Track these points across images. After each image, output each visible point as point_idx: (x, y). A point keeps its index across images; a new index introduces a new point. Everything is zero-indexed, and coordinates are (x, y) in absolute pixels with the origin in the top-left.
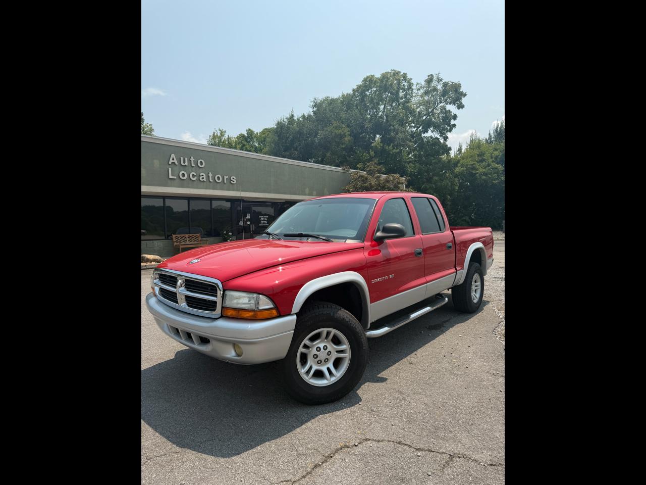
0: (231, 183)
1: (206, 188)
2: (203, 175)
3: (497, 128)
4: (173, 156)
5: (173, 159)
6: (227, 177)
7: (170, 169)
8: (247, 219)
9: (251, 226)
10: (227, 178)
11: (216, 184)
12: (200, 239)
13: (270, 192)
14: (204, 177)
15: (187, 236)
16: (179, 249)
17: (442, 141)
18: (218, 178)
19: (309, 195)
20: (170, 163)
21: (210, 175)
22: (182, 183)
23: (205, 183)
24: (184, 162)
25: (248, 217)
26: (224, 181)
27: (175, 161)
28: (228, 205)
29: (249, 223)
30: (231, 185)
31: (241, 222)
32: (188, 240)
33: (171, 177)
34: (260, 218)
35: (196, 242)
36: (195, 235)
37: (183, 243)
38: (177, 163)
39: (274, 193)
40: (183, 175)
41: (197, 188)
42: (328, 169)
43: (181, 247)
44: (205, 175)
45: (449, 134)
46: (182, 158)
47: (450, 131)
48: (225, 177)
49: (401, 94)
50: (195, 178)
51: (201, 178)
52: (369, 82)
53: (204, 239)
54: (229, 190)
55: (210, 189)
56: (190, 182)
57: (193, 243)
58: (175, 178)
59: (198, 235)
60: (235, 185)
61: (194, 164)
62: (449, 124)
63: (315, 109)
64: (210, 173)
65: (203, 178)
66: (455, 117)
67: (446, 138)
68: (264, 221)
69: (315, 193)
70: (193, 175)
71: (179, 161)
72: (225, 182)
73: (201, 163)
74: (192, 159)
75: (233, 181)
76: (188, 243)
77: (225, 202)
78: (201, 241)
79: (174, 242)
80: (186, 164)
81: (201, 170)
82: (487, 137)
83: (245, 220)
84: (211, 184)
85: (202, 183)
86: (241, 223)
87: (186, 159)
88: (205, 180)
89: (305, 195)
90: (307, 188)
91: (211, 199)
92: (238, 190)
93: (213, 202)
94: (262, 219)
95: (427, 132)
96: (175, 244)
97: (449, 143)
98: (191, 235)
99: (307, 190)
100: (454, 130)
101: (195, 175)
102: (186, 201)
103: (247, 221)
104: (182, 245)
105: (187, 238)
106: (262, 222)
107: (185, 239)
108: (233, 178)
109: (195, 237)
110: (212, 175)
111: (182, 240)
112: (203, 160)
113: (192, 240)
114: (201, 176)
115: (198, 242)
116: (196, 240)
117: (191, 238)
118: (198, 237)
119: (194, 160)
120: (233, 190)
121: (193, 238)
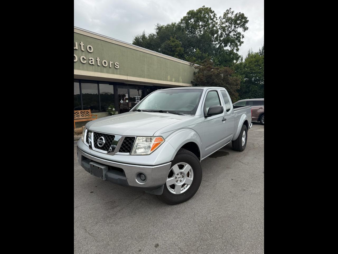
0: (115, 68)
2: (92, 60)
6: (112, 62)
8: (126, 98)
9: (129, 103)
10: (112, 63)
11: (103, 67)
12: (90, 114)
13: (144, 77)
14: (93, 61)
15: (79, 111)
17: (235, 51)
18: (105, 62)
21: (98, 60)
23: (94, 66)
24: (75, 46)
26: (110, 66)
30: (115, 70)
31: (122, 100)
32: (80, 115)
34: (135, 98)
35: (87, 117)
36: (86, 111)
37: (77, 118)
39: (147, 78)
40: (74, 57)
41: (87, 70)
43: (75, 121)
48: (111, 63)
49: (210, 21)
50: (85, 62)
52: (192, 14)
53: (94, 114)
54: (113, 73)
55: (98, 72)
56: (81, 64)
57: (85, 117)
59: (89, 111)
60: (118, 70)
61: (84, 49)
63: (158, 31)
64: (98, 58)
65: (92, 62)
66: (243, 37)
68: (138, 100)
69: (174, 79)
70: (83, 58)
72: (111, 67)
73: (90, 48)
75: (117, 67)
76: (81, 117)
77: (108, 85)
78: (91, 115)
80: (77, 48)
81: (90, 54)
82: (259, 51)
84: (99, 68)
85: (91, 66)
86: (122, 102)
87: (76, 43)
88: (93, 63)
89: (168, 81)
90: (169, 76)
91: (98, 82)
92: (120, 74)
93: (100, 85)
98: (83, 111)
99: (169, 78)
101: (85, 58)
102: (78, 83)
103: (126, 100)
105: (80, 113)
107: (78, 114)
108: (117, 64)
109: (86, 112)
110: (99, 60)
111: (76, 115)
112: (91, 45)
113: (84, 115)
114: (90, 60)
115: (89, 117)
116: (87, 115)
117: (83, 113)
118: (89, 112)
119: (83, 45)
120: (117, 74)
121: (85, 113)
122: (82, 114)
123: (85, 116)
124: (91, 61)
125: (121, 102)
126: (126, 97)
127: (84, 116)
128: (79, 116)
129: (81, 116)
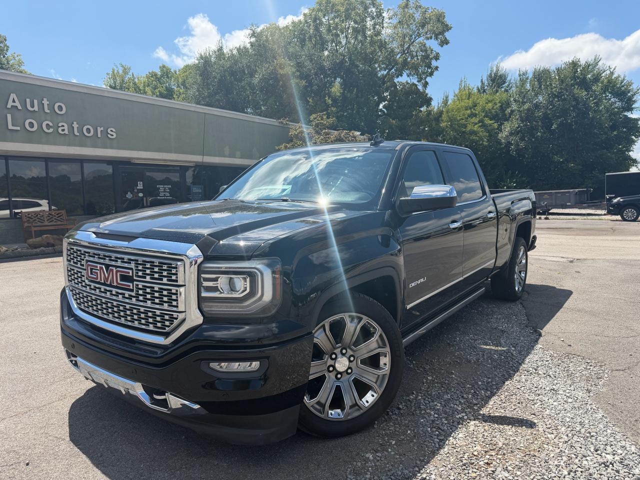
0: (109, 138)
1: (69, 145)
2: (63, 126)
3: (491, 74)
4: (13, 96)
5: (14, 101)
6: (102, 129)
7: (9, 116)
8: (138, 190)
9: (145, 199)
10: (101, 131)
11: (84, 138)
12: (65, 217)
13: (169, 151)
14: (66, 127)
16: (31, 232)
17: (420, 87)
18: (88, 130)
19: (230, 157)
20: (9, 106)
21: (75, 125)
22: (30, 137)
23: (67, 137)
24: (33, 106)
25: (140, 186)
26: (97, 135)
27: (17, 104)
28: (109, 169)
29: (141, 195)
30: (108, 141)
31: (129, 193)
32: (46, 219)
33: (10, 127)
34: (159, 188)
35: (59, 223)
36: (57, 212)
37: (39, 224)
38: (20, 108)
39: (175, 153)
40: (31, 125)
41: (55, 144)
42: (257, 121)
43: (33, 229)
44: (66, 125)
45: (428, 79)
46: (28, 100)
47: (431, 74)
48: (99, 129)
49: (369, 23)
50: (51, 130)
51: (60, 130)
53: (72, 218)
54: (105, 147)
55: (75, 145)
56: (43, 135)
57: (55, 224)
58: (19, 128)
59: (63, 212)
60: (115, 141)
61: (48, 110)
62: (429, 66)
63: (253, 39)
64: (75, 123)
65: (63, 130)
66: (437, 58)
67: (426, 85)
68: (165, 192)
69: (238, 154)
70: (47, 125)
71: (24, 104)
72: (99, 135)
73: (60, 108)
74: (45, 102)
75: (112, 135)
76: (46, 223)
77: (105, 165)
78: (67, 220)
79: (25, 222)
80: (36, 108)
81: (59, 118)
82: (480, 85)
83: (136, 190)
84: (77, 138)
85: (62, 137)
86: (129, 196)
87: (36, 102)
88: (66, 132)
89: (225, 156)
90: (227, 147)
91: (81, 161)
92: (119, 148)
93: (84, 164)
94: (162, 190)
95: (402, 76)
96: (26, 225)
97: (430, 92)
99: (227, 150)
100: (435, 73)
101: (51, 124)
102: (44, 163)
103: (138, 193)
104: (34, 227)
105: (45, 216)
106: (162, 194)
107: (42, 218)
108: (111, 131)
109: (58, 214)
110: (78, 126)
111: (38, 220)
112: (62, 103)
113: (53, 219)
114: (60, 127)
115: (62, 223)
116: (59, 219)
117: (51, 216)
118: (63, 215)
119: (48, 103)
120: (112, 148)
121: (55, 216)
122: (48, 218)
123: (55, 220)
124: (63, 128)
125: (127, 196)
126: (138, 188)
127: (52, 221)
128: (44, 221)
129: (48, 220)
